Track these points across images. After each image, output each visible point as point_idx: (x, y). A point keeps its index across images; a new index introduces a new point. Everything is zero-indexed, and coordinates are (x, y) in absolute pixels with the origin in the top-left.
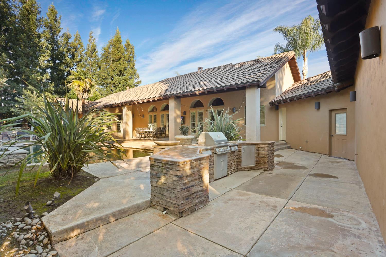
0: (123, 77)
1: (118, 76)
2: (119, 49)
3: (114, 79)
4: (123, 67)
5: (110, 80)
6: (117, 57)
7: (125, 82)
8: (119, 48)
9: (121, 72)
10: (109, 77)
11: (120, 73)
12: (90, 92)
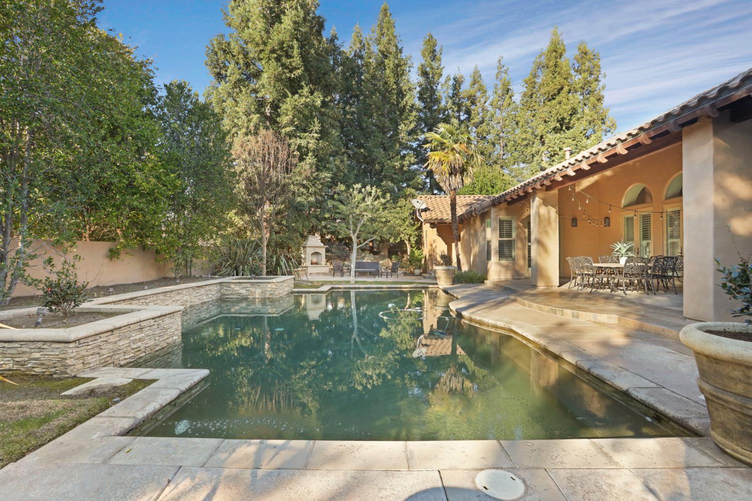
0: (569, 133)
1: (556, 133)
2: (558, 70)
3: (547, 141)
4: (569, 107)
5: (537, 146)
6: (552, 88)
7: (575, 142)
8: (556, 66)
9: (561, 121)
10: (537, 142)
11: (561, 125)
12: (467, 174)
